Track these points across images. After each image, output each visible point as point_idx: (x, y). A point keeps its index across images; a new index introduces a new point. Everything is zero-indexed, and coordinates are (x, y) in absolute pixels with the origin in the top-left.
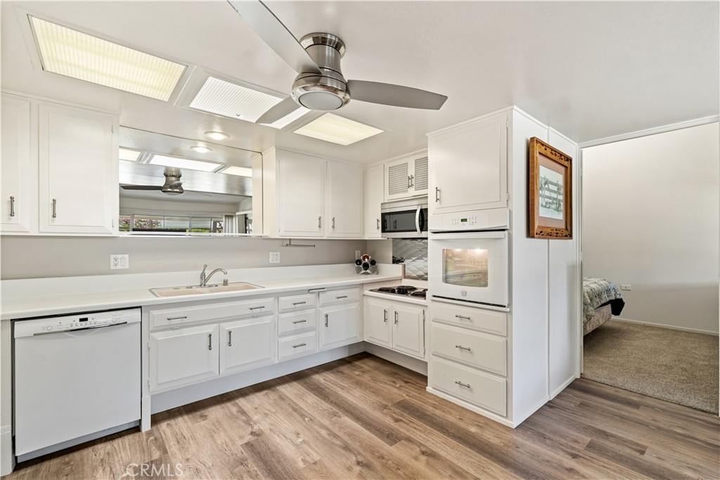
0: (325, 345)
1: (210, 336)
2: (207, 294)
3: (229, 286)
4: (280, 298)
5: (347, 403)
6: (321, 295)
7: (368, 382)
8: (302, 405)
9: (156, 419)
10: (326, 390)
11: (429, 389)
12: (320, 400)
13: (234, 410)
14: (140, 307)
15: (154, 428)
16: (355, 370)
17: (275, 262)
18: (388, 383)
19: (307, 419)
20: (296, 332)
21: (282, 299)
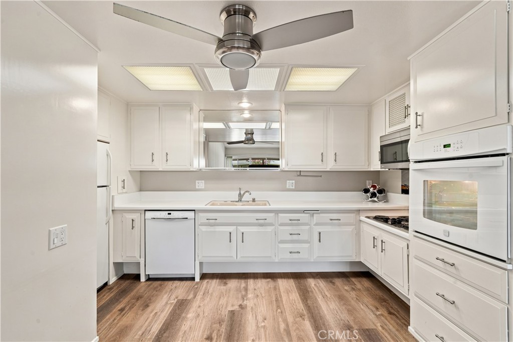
0: (318, 257)
1: (230, 233)
2: (239, 207)
3: (256, 202)
4: (279, 214)
5: (318, 310)
6: (315, 215)
7: (350, 299)
8: (284, 298)
9: (204, 276)
10: (310, 293)
11: (411, 329)
12: (300, 299)
13: (243, 285)
14: (194, 210)
15: (201, 281)
16: (346, 285)
17: (291, 187)
18: (370, 307)
19: (279, 310)
20: (292, 242)
21: (281, 215)
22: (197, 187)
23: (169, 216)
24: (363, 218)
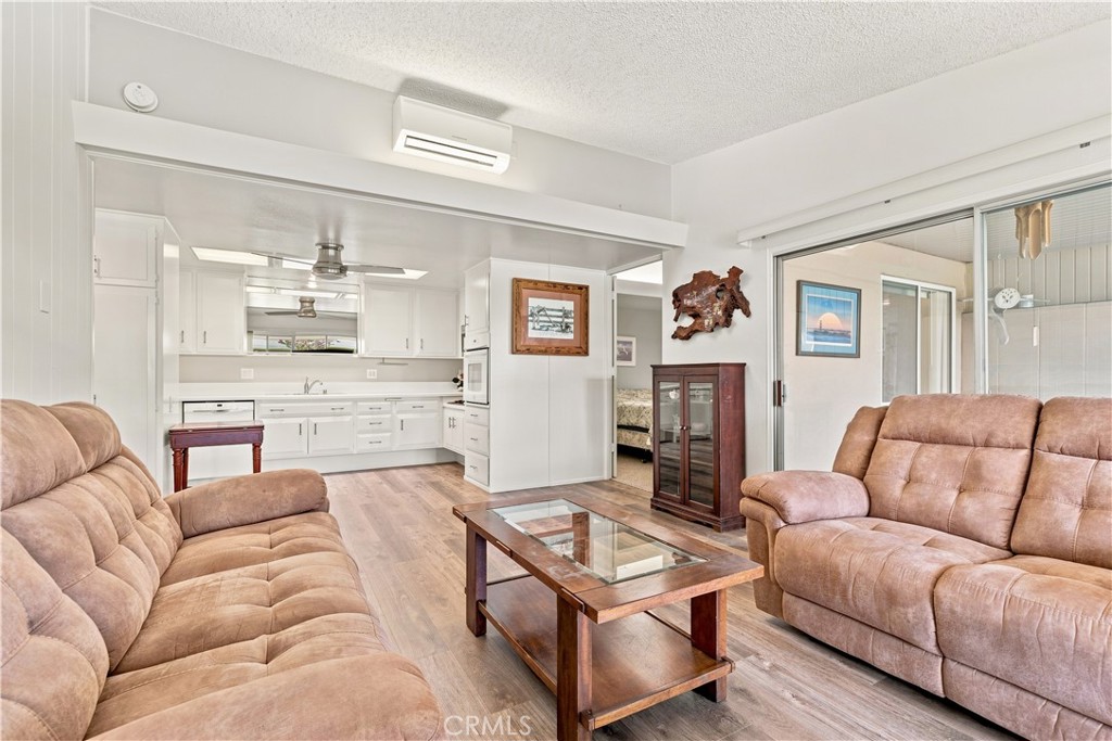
1: (301, 425)
4: (358, 403)
6: (397, 403)
11: (465, 477)
14: (253, 401)
17: (372, 377)
20: (373, 432)
21: (360, 404)
22: (243, 377)
23: (220, 408)
24: (445, 405)
